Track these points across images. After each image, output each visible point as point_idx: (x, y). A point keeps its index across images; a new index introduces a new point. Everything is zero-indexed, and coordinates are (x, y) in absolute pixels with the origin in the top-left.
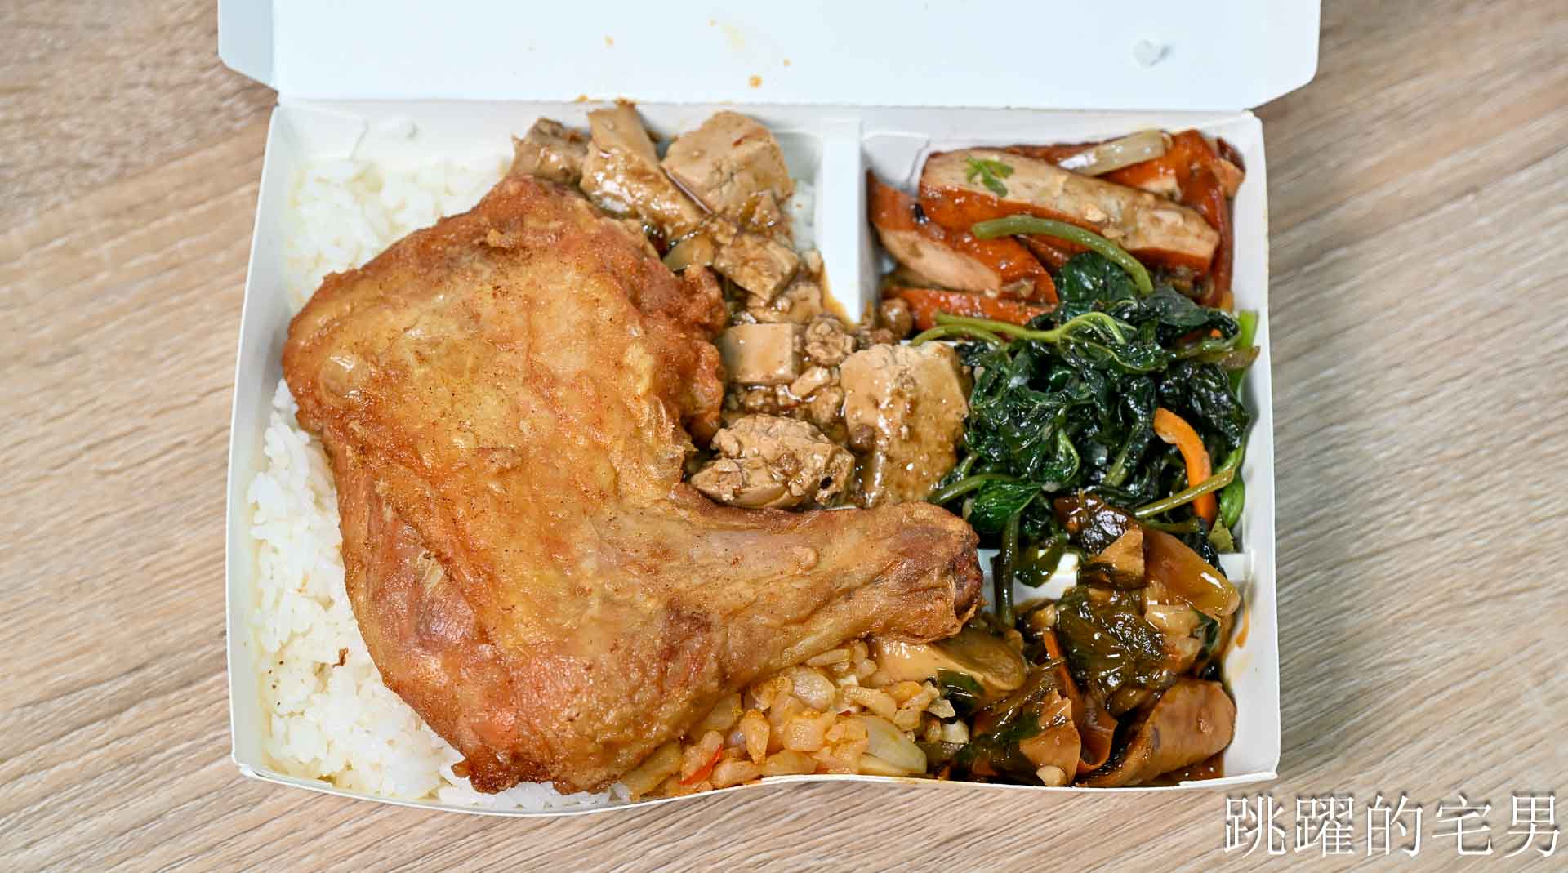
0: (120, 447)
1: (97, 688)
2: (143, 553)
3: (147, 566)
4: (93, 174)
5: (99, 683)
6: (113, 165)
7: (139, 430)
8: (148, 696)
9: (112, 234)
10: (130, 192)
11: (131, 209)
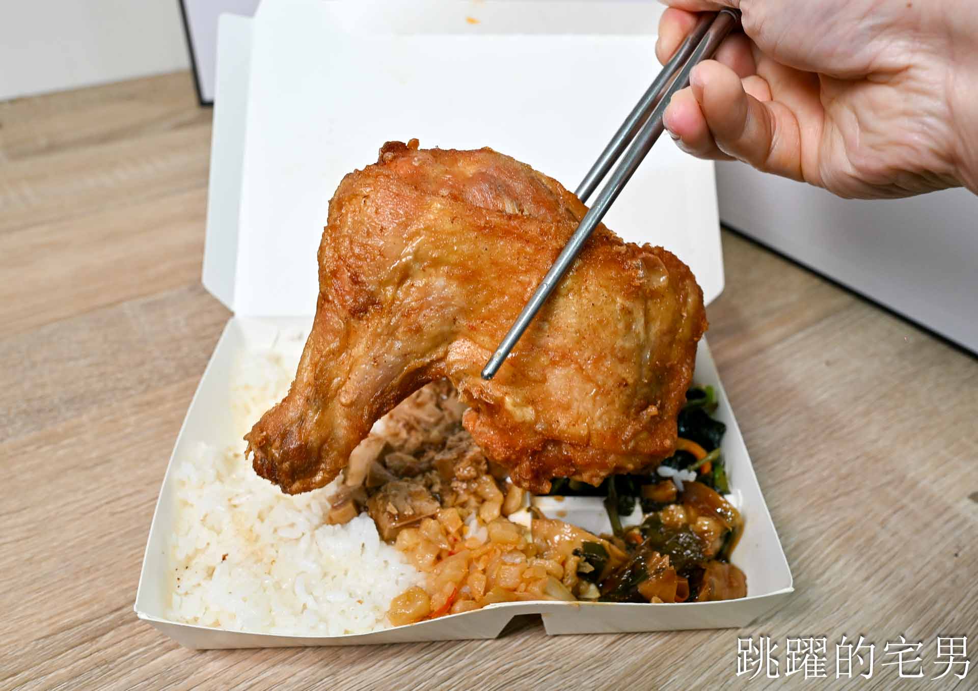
0: (125, 501)
1: (89, 624)
2: (131, 549)
3: (132, 555)
4: (132, 392)
5: (91, 621)
6: (142, 387)
7: (139, 492)
8: (122, 624)
9: (136, 413)
10: (149, 397)
11: (148, 404)
